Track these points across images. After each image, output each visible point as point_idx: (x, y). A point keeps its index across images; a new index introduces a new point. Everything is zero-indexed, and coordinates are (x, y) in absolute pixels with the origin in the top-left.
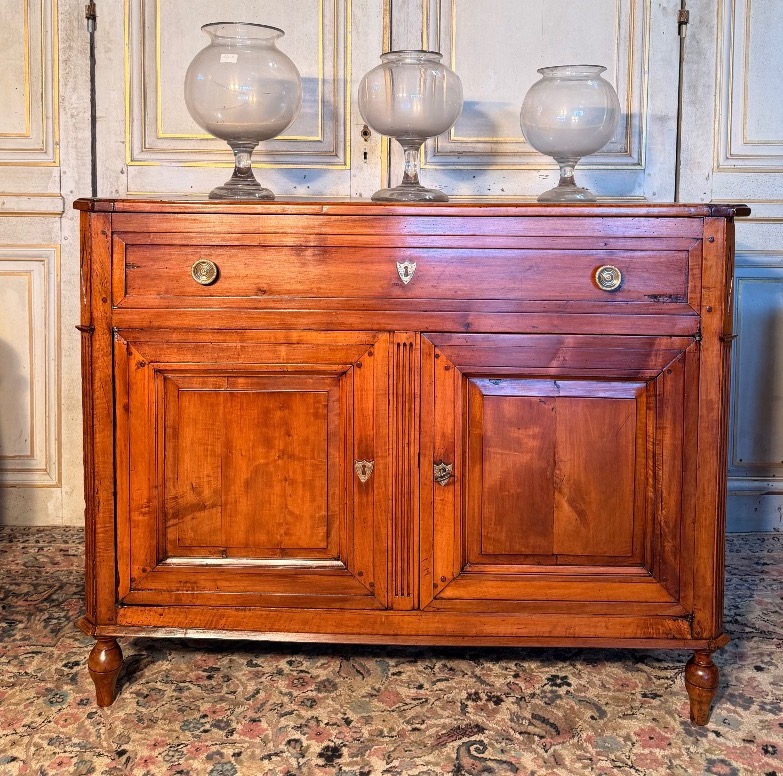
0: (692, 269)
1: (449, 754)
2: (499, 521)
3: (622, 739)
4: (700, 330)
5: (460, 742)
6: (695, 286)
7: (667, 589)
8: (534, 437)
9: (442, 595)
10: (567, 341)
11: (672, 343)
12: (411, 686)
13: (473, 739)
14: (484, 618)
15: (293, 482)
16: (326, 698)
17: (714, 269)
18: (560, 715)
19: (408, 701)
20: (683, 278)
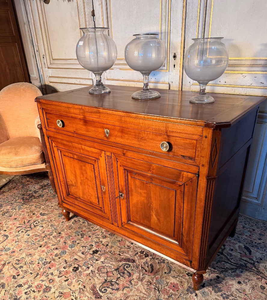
0: (198, 148)
1: (120, 264)
2: (137, 213)
3: (165, 282)
4: (199, 172)
5: (125, 263)
6: (198, 155)
7: (184, 251)
8: (145, 193)
9: (124, 226)
10: (153, 165)
11: (188, 175)
12: (130, 243)
13: (129, 263)
14: (134, 236)
15: (89, 186)
16: (109, 237)
17: (206, 149)
18: (158, 267)
19: (126, 246)
20: (194, 151)
